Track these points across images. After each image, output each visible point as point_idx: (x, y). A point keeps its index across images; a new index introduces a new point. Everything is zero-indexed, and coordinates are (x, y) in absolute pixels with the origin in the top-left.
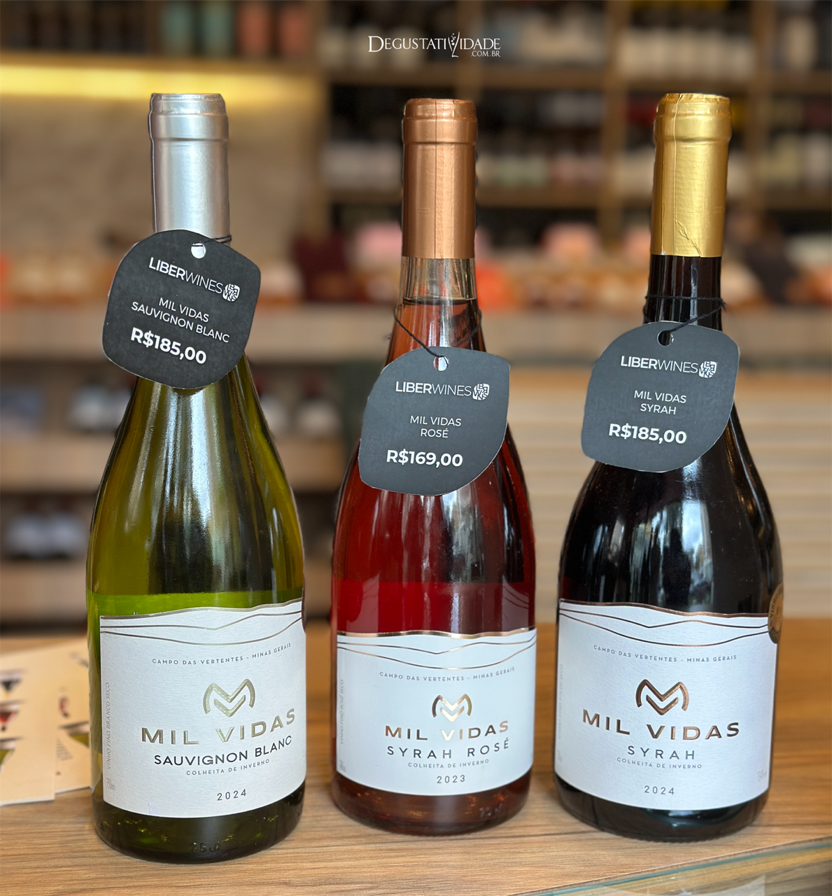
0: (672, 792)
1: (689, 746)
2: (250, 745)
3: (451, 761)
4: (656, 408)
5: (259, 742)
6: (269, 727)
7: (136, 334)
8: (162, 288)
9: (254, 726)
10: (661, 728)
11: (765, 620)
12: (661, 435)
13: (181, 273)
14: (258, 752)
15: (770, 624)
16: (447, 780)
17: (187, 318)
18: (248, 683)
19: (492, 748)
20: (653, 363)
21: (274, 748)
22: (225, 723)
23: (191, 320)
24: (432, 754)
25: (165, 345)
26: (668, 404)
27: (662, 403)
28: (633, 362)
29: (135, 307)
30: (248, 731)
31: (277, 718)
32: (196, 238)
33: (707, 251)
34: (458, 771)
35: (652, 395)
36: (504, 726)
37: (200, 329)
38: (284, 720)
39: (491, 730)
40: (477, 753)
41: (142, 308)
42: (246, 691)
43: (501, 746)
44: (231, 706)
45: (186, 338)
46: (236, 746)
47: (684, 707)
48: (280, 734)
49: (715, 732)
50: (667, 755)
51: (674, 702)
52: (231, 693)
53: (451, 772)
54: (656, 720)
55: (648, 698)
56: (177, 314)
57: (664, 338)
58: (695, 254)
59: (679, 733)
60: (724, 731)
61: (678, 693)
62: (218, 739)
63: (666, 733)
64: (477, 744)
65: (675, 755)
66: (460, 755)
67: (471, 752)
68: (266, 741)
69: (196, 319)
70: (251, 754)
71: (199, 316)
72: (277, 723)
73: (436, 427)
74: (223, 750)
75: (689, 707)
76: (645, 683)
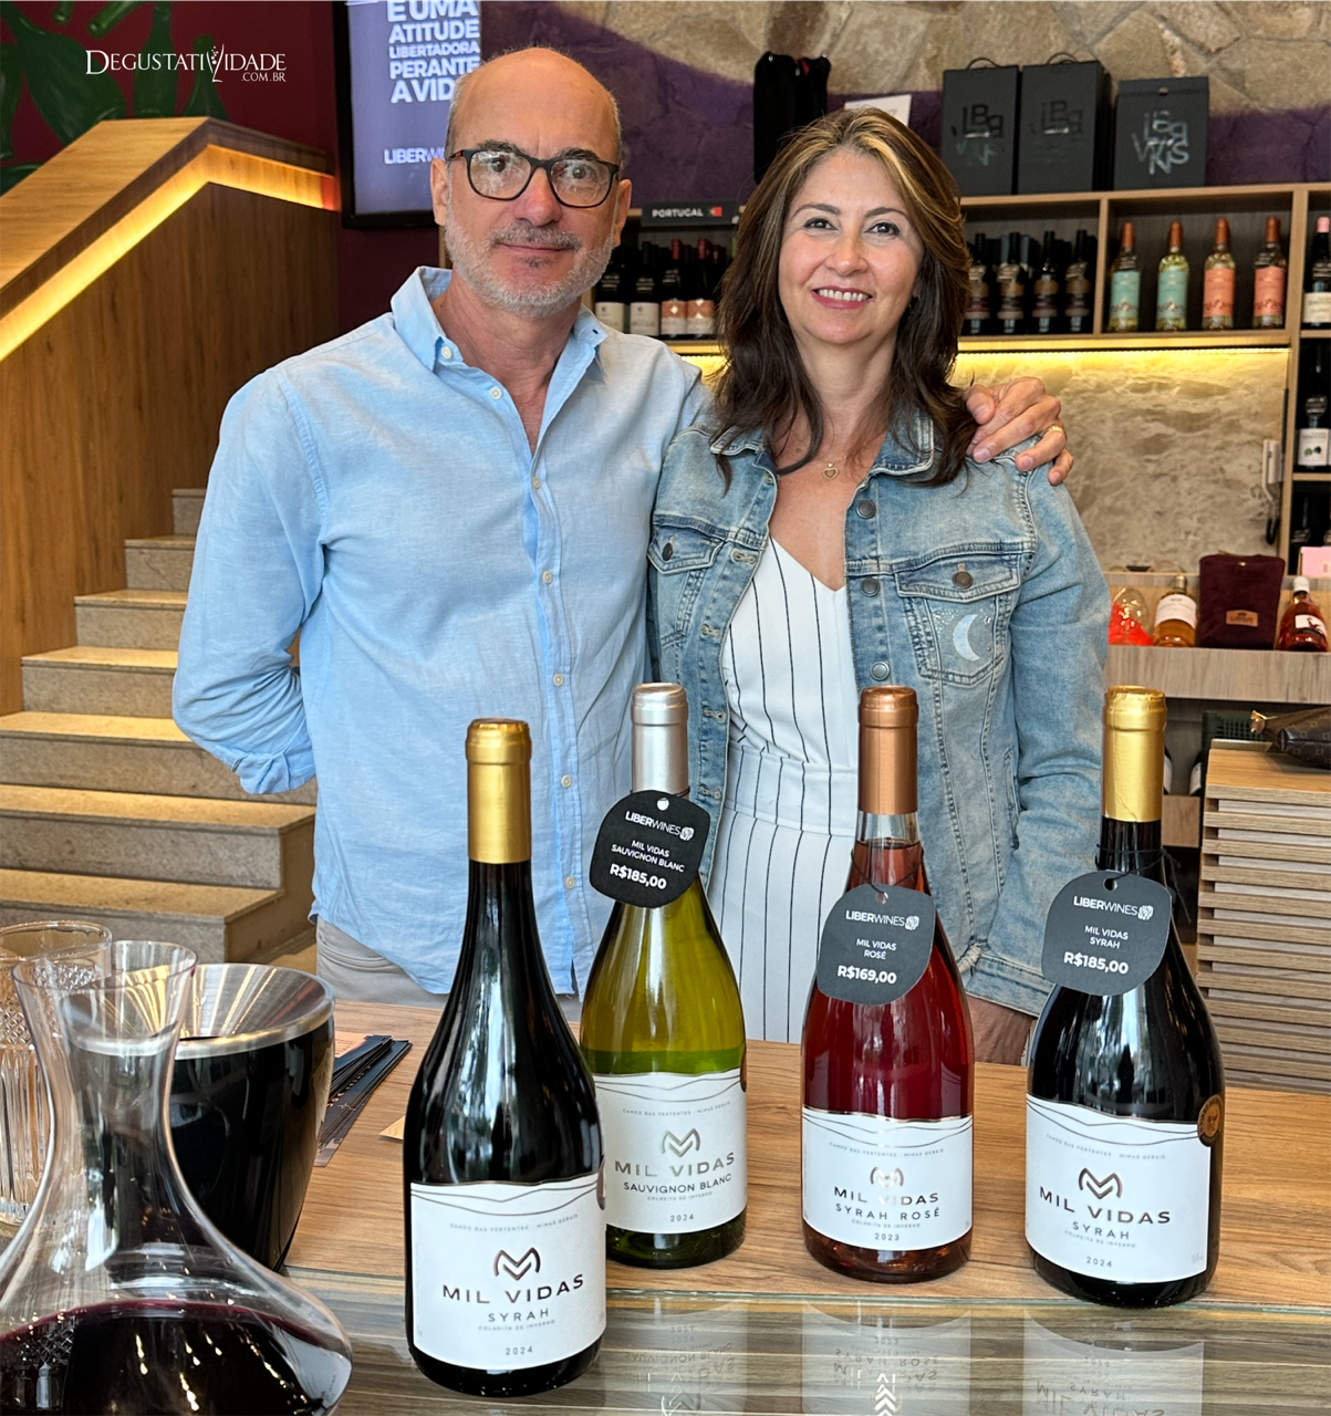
0: (1109, 1264)
1: (1124, 1227)
2: (696, 1179)
3: (887, 1222)
4: (1103, 942)
5: (704, 1178)
6: (712, 1167)
7: (614, 869)
8: (634, 833)
9: (699, 1165)
10: (1100, 1211)
11: (1195, 1127)
12: (1107, 965)
13: (649, 821)
14: (703, 1186)
15: (1199, 1130)
16: (884, 1237)
17: (652, 855)
18: (694, 1132)
19: (923, 1215)
20: (1101, 905)
21: (716, 1182)
22: (677, 1162)
23: (656, 856)
24: (870, 1215)
25: (636, 876)
26: (1113, 940)
27: (1108, 938)
28: (1087, 903)
29: (614, 849)
30: (695, 1169)
31: (719, 1160)
32: (662, 795)
33: (1143, 817)
34: (893, 1231)
35: (1100, 931)
36: (934, 1198)
37: (662, 863)
38: (725, 1161)
39: (921, 1200)
40: (909, 1217)
41: (620, 850)
42: (693, 1137)
43: (932, 1213)
44: (681, 1149)
45: (651, 870)
46: (684, 1179)
47: (1119, 1195)
48: (720, 1173)
49: (1146, 1218)
50: (1105, 1232)
51: (1110, 1190)
52: (681, 1139)
53: (887, 1232)
54: (1096, 1204)
55: (1088, 1184)
56: (645, 852)
57: (1109, 884)
58: (1132, 819)
59: (1115, 1216)
60: (1155, 1218)
61: (1113, 1182)
62: (672, 1174)
63: (1104, 1215)
64: (909, 1210)
65: (1111, 1234)
66: (894, 1218)
67: (904, 1216)
68: (710, 1177)
69: (659, 855)
70: (697, 1187)
71: (662, 852)
72: (719, 1163)
73: (877, 949)
74: (675, 1182)
75: (1123, 1195)
76: (1085, 1171)
